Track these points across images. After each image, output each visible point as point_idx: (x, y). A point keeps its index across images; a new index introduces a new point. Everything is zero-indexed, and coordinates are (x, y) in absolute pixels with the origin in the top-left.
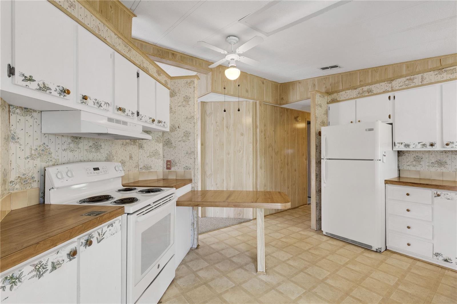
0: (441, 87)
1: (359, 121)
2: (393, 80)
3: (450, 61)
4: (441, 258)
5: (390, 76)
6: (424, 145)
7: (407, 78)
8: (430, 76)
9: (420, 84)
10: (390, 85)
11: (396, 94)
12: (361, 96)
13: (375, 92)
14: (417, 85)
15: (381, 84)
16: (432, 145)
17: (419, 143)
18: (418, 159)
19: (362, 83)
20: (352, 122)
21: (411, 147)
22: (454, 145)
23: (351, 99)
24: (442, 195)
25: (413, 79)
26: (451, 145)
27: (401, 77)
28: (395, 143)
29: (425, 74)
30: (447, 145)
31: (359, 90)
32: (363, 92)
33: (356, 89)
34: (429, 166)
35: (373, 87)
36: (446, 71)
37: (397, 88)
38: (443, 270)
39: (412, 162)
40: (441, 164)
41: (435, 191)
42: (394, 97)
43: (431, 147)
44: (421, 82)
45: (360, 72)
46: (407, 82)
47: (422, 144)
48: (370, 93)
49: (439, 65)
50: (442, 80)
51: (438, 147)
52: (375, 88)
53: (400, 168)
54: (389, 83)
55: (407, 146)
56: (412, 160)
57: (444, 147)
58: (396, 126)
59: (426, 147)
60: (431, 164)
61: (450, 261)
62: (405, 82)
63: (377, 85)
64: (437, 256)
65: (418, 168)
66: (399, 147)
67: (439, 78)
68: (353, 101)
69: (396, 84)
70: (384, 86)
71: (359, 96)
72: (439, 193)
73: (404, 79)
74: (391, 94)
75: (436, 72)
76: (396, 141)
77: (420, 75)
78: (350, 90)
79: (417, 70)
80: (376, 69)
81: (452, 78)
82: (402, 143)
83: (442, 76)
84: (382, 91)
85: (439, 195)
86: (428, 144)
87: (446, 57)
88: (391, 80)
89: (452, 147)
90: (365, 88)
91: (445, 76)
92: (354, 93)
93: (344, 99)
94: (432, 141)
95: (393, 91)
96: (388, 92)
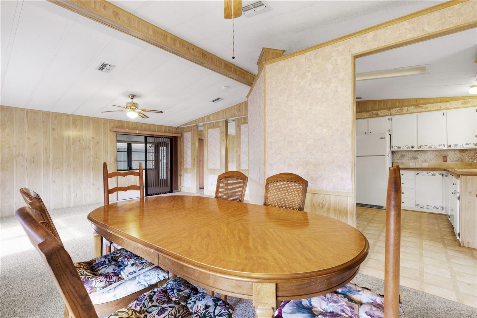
0: (417, 115)
1: (370, 133)
2: (391, 109)
3: (421, 102)
4: (419, 207)
5: (390, 106)
6: (409, 147)
7: (399, 108)
8: (411, 109)
9: (406, 112)
10: (389, 112)
11: (393, 117)
12: (371, 116)
13: (380, 115)
14: (404, 113)
15: (384, 110)
16: (413, 147)
17: (406, 146)
18: (403, 156)
19: (372, 109)
20: (365, 133)
21: (401, 148)
22: (423, 147)
23: (365, 118)
24: (420, 173)
25: (402, 110)
26: (422, 147)
27: (396, 107)
28: (392, 146)
29: (409, 107)
30: (420, 147)
31: (370, 113)
32: (373, 114)
33: (368, 112)
34: (408, 160)
35: (379, 112)
36: (419, 107)
37: (393, 114)
38: (420, 213)
39: (399, 158)
40: (415, 158)
41: (416, 172)
42: (392, 119)
43: (412, 148)
44: (407, 112)
45: (371, 102)
46: (399, 111)
47: (407, 146)
48: (377, 115)
49: (416, 103)
50: (417, 111)
51: (415, 149)
52: (380, 112)
53: (393, 161)
54: (389, 111)
55: (399, 148)
56: (400, 157)
57: (418, 148)
58: (393, 136)
59: (409, 148)
60: (409, 158)
61: (424, 207)
62: (398, 110)
63: (382, 111)
64: (417, 206)
65: (403, 161)
66: (395, 148)
67: (416, 110)
68: (366, 120)
69: (393, 111)
70: (385, 112)
71: (370, 117)
72: (418, 172)
73: (397, 109)
74: (390, 117)
75: (415, 107)
76: (393, 145)
77: (406, 108)
78: (364, 113)
79: (405, 105)
80: (381, 101)
81: (422, 111)
82: (396, 146)
83: (417, 109)
84: (384, 115)
85: (418, 174)
86: (410, 147)
87: (420, 99)
88: (390, 109)
89: (423, 148)
90: (374, 112)
91: (419, 109)
92: (367, 115)
93: (360, 118)
94: (413, 145)
95: (391, 115)
96: (388, 115)
